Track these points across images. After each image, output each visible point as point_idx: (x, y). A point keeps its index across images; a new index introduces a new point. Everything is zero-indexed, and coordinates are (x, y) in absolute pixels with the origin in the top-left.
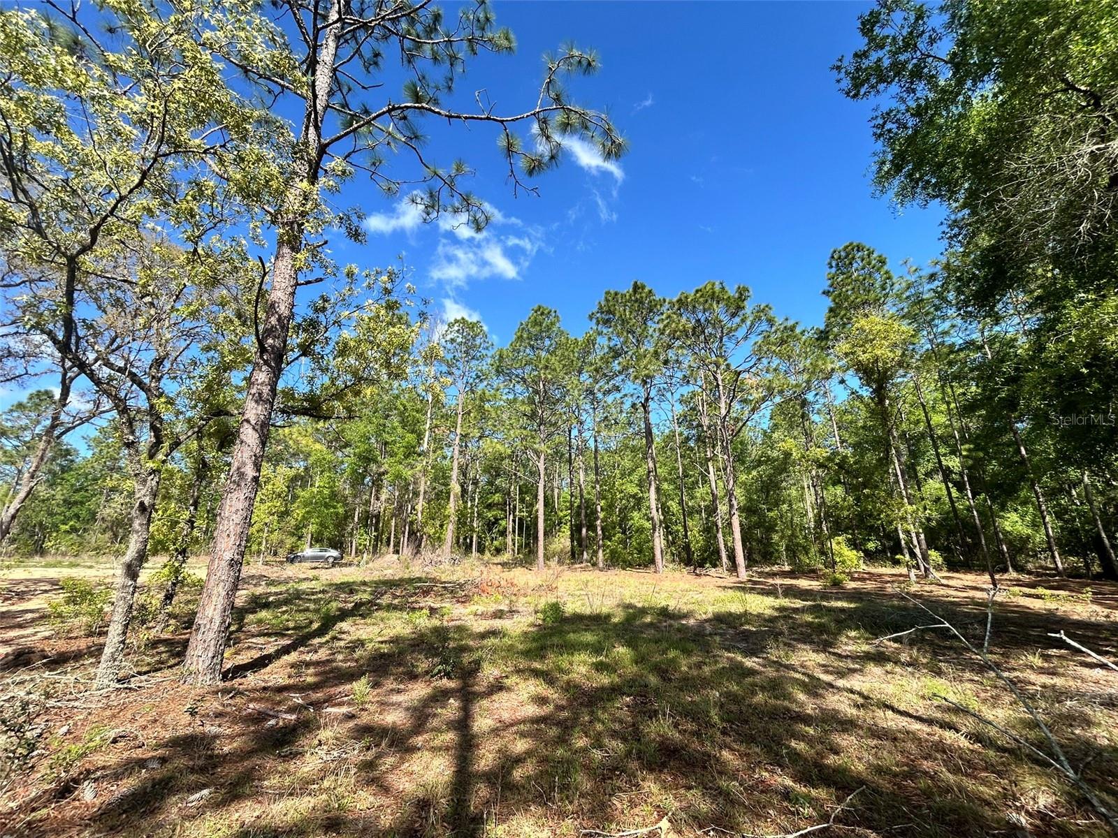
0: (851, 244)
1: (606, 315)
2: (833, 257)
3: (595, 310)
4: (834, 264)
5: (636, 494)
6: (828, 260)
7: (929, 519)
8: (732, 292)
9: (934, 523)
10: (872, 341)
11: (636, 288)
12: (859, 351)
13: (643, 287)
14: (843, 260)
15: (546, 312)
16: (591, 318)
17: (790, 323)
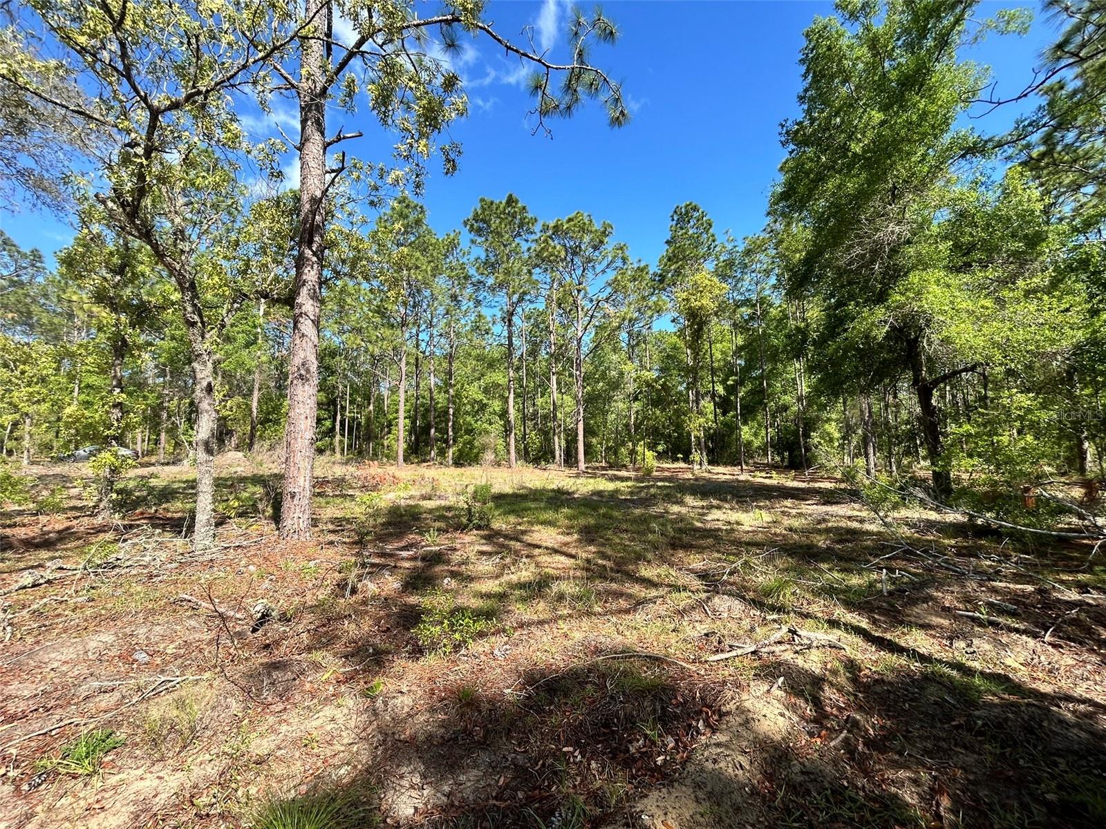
0: (690, 204)
1: (480, 225)
2: (675, 212)
3: (471, 216)
4: (676, 218)
5: (481, 400)
6: (671, 213)
7: (710, 428)
8: (597, 226)
9: (712, 431)
10: (701, 292)
11: (511, 201)
12: (692, 298)
13: (517, 202)
14: (683, 216)
15: (412, 205)
16: (465, 223)
17: (642, 265)
